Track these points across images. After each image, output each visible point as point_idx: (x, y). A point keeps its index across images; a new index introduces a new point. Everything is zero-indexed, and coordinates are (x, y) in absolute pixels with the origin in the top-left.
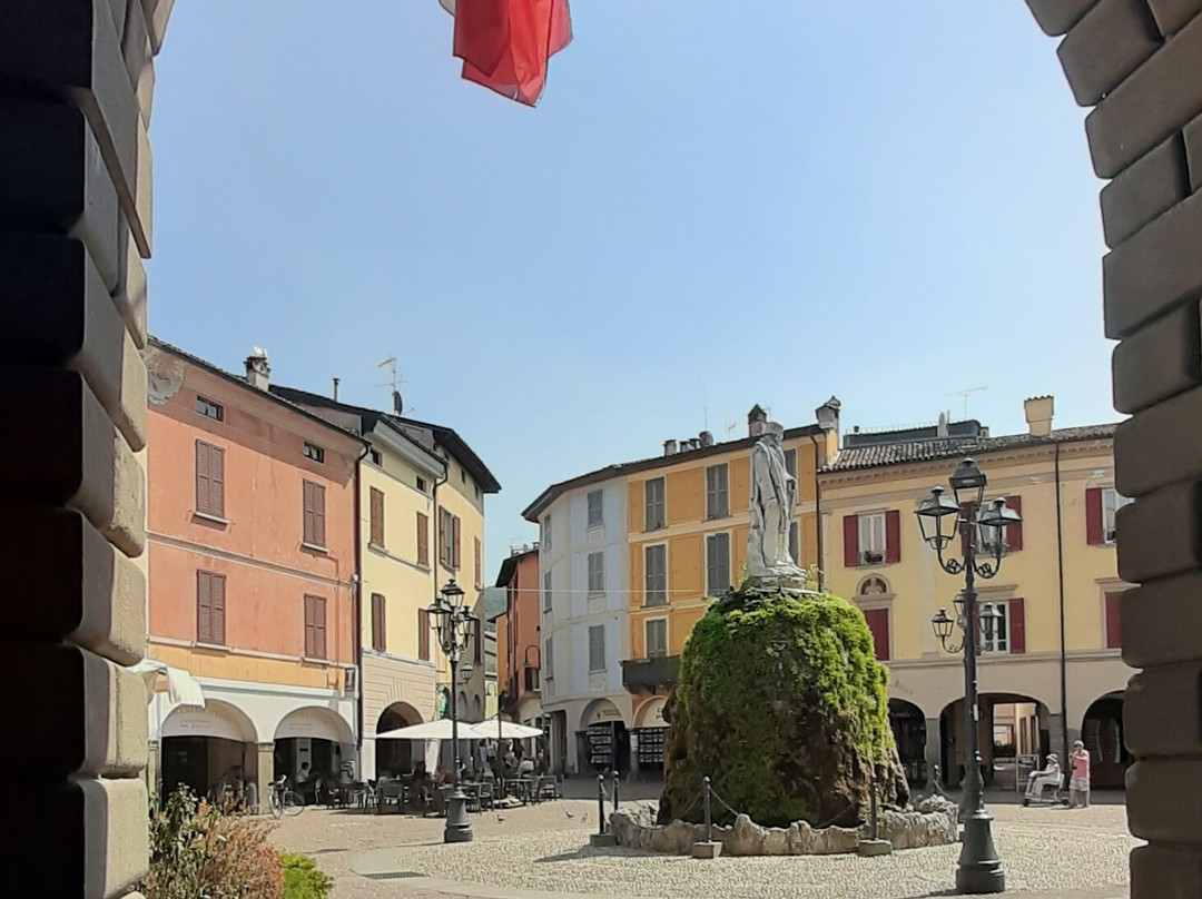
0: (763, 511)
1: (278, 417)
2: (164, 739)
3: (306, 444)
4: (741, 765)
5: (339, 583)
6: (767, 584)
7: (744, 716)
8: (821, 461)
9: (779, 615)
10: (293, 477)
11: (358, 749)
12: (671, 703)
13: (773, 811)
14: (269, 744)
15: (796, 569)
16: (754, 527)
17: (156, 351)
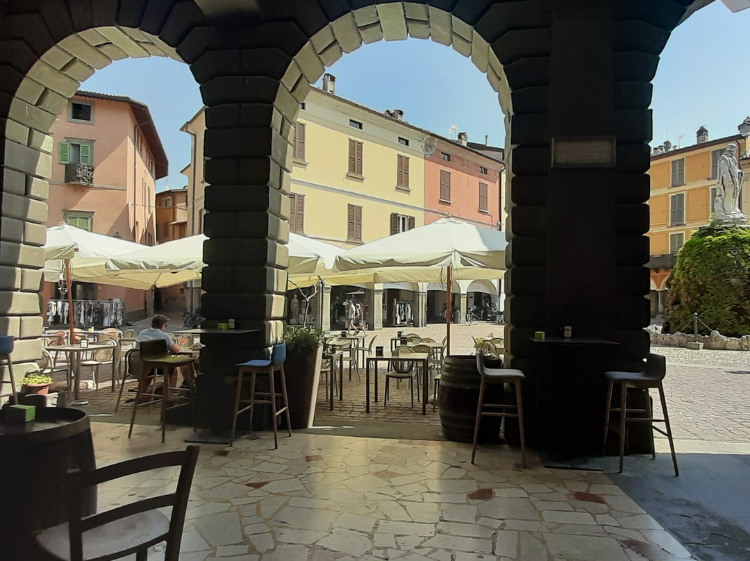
0: (724, 188)
1: (470, 157)
2: (428, 291)
3: (481, 167)
4: (711, 308)
5: (493, 226)
6: (726, 223)
7: (714, 285)
8: (742, 153)
9: (734, 238)
10: (476, 181)
11: (499, 297)
12: (671, 278)
13: (730, 330)
14: (465, 294)
15: (742, 215)
16: (719, 196)
17: (428, 136)
